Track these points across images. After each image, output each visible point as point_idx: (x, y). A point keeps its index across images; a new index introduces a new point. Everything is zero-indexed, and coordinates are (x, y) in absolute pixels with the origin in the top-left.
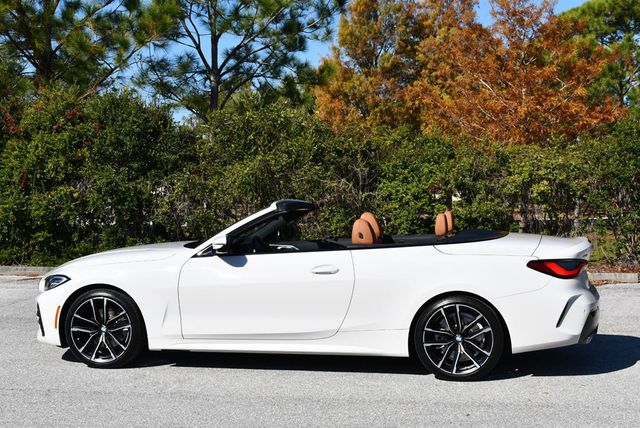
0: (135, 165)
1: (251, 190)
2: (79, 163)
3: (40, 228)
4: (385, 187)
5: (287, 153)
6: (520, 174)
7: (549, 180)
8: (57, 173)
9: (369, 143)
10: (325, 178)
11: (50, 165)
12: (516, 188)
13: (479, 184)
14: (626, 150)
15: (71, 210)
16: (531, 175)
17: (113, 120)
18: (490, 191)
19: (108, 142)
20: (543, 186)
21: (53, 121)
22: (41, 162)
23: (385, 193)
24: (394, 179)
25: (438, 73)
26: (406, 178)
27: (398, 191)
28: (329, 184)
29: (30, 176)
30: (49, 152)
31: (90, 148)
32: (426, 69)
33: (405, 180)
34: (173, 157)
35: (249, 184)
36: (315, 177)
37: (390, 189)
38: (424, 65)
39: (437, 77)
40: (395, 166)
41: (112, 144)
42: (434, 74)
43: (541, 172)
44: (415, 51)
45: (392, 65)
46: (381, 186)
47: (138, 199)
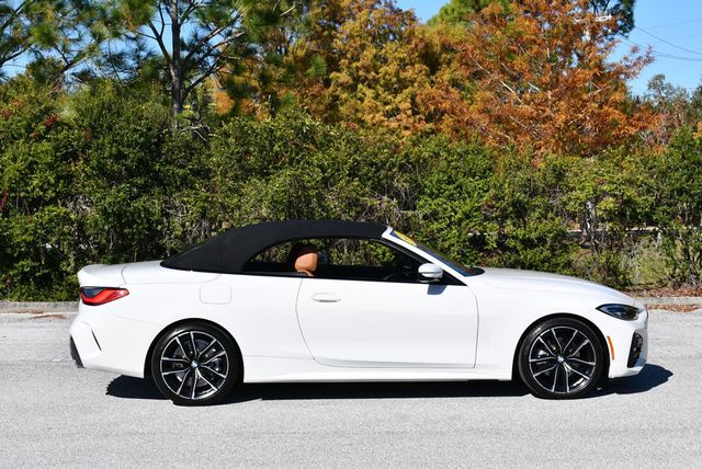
0: (140, 181)
1: (283, 210)
2: (69, 178)
3: (22, 256)
4: (425, 205)
5: (321, 167)
6: (582, 189)
7: (615, 196)
8: (45, 191)
9: (407, 155)
10: (363, 195)
11: (35, 183)
12: (580, 205)
13: (538, 201)
14: (694, 163)
15: (63, 234)
16: (595, 191)
17: (110, 128)
18: (549, 208)
19: (106, 154)
20: (609, 203)
21: (29, 129)
22: (24, 178)
23: (427, 211)
24: (437, 196)
25: (359, 64)
26: (452, 195)
27: (446, 209)
28: (369, 201)
29: (13, 195)
30: (31, 167)
31: (87, 161)
32: (346, 58)
33: (451, 198)
34: (181, 172)
35: (281, 203)
36: (354, 194)
37: (433, 207)
38: (343, 54)
39: (358, 69)
40: (439, 181)
41: (111, 156)
42: (354, 65)
43: (605, 188)
44: (332, 38)
45: (306, 55)
46: (421, 203)
47: (148, 220)
